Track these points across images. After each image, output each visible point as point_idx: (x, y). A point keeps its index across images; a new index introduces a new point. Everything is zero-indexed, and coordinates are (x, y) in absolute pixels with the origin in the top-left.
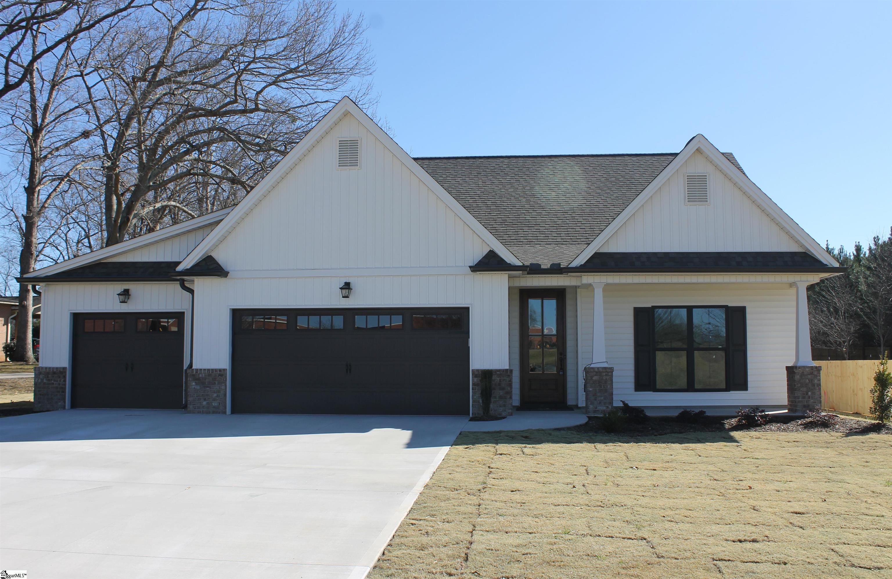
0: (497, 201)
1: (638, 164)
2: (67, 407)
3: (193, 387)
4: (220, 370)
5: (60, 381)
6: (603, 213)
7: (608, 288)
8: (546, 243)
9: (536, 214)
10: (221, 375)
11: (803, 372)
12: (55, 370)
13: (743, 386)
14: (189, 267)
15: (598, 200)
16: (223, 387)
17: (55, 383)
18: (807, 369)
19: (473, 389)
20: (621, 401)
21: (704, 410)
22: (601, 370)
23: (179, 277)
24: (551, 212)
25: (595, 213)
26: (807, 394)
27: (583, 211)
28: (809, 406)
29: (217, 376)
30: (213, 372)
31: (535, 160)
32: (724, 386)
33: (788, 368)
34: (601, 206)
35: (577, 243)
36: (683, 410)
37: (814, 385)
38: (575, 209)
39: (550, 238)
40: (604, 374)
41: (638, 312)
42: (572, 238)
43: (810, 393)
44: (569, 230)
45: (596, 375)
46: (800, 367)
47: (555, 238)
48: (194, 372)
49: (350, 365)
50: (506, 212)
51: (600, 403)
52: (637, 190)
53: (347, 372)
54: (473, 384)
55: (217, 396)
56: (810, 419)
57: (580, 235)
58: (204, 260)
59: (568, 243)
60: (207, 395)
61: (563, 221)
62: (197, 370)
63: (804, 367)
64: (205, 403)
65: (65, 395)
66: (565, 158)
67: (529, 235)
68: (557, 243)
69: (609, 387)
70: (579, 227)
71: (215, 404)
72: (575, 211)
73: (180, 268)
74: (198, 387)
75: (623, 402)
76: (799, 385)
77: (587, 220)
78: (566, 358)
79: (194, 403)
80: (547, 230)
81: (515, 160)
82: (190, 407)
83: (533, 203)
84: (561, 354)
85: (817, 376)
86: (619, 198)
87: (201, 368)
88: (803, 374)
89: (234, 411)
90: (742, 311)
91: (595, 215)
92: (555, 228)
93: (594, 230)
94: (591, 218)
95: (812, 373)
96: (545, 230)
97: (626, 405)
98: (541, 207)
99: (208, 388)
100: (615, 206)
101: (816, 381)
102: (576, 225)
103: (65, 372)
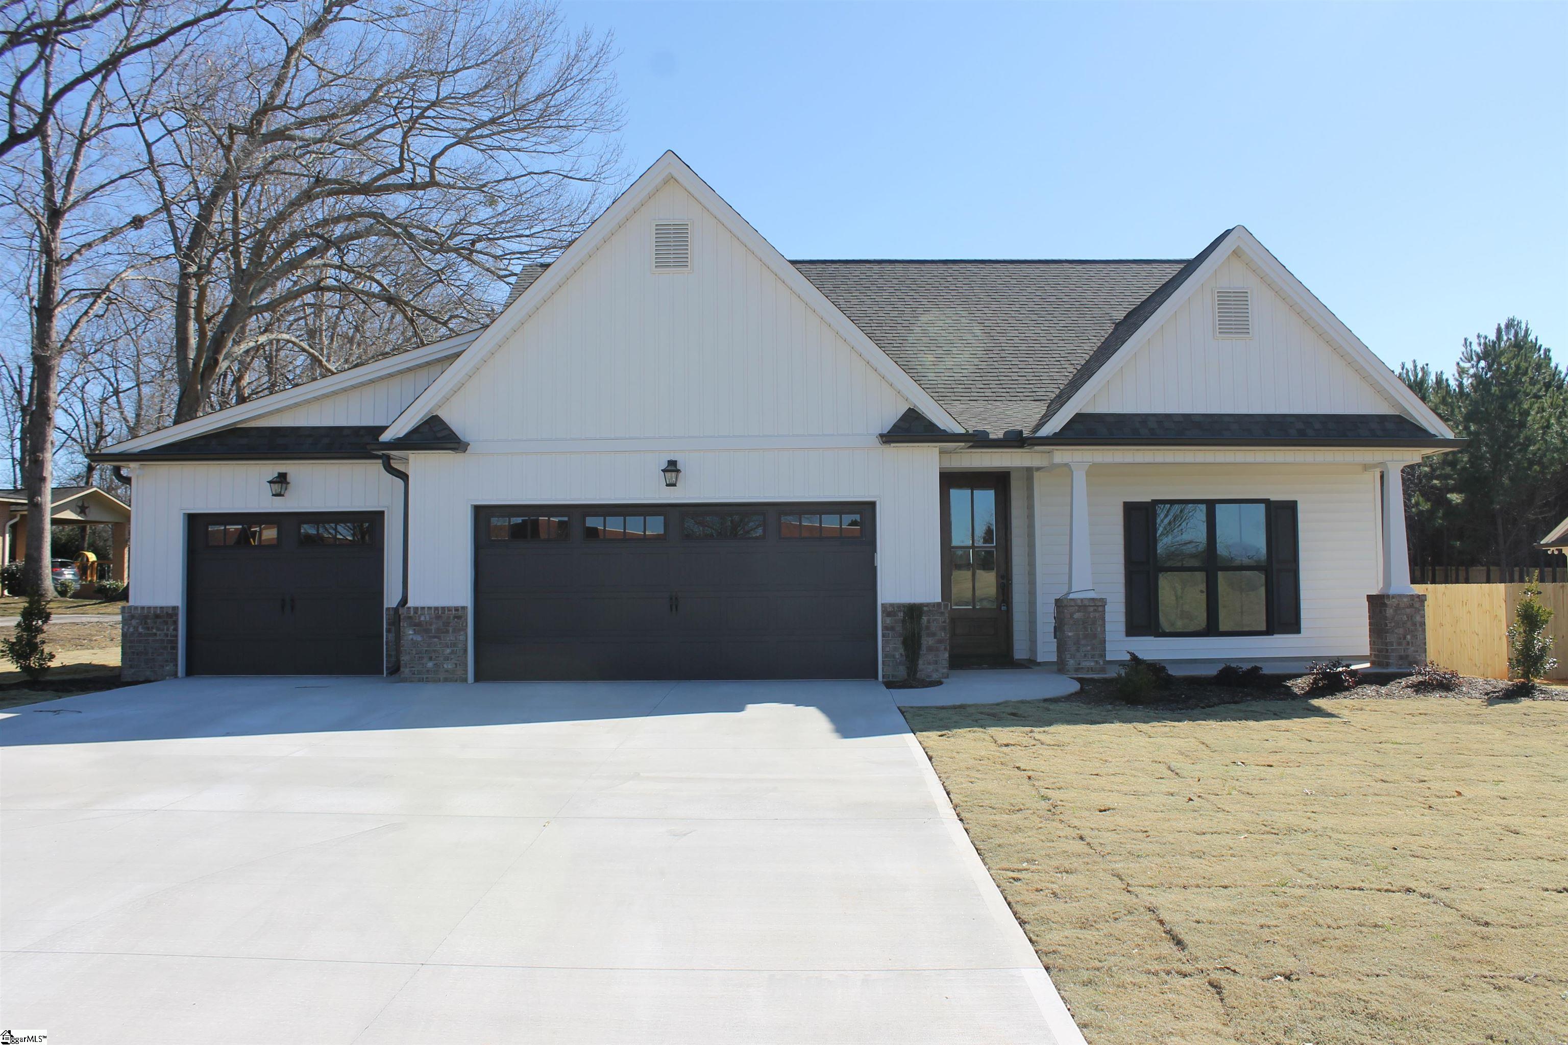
0: (875, 332)
1: (1086, 276)
2: (180, 674)
3: (411, 637)
4: (457, 609)
5: (168, 630)
6: (1050, 352)
7: (1094, 471)
8: (969, 398)
9: (943, 352)
10: (459, 617)
11: (1399, 604)
12: (159, 612)
13: (1294, 626)
14: (401, 435)
15: (1036, 332)
16: (462, 638)
17: (158, 633)
18: (1405, 600)
19: (883, 636)
20: (1128, 652)
21: (1258, 665)
22: (1087, 603)
23: (380, 453)
24: (966, 349)
25: (1037, 352)
26: (1405, 638)
27: (1017, 349)
28: (1407, 656)
29: (452, 618)
30: (443, 613)
31: (923, 267)
32: (1263, 627)
33: (1370, 598)
34: (1043, 340)
35: (1018, 398)
36: (1221, 666)
37: (1414, 624)
38: (1003, 345)
39: (973, 390)
40: (1092, 609)
41: (1130, 509)
42: (1008, 390)
43: (1409, 637)
44: (1001, 378)
45: (1079, 611)
46: (1393, 597)
47: (982, 390)
48: (412, 613)
49: (676, 598)
50: (893, 349)
51: (1085, 656)
52: (1095, 316)
53: (671, 610)
54: (885, 628)
55: (452, 652)
56: (1421, 678)
57: (1020, 386)
58: (426, 423)
59: (1004, 398)
60: (434, 651)
61: (988, 363)
62: (416, 609)
63: (1401, 596)
64: (430, 665)
65: (177, 654)
66: (969, 265)
67: (939, 386)
68: (987, 398)
69: (1099, 630)
70: (1016, 374)
71: (448, 666)
72: (1003, 348)
73: (385, 437)
74: (418, 638)
75: (1132, 654)
76: (1393, 624)
77: (1027, 363)
78: (1011, 584)
79: (411, 665)
80: (965, 378)
81: (889, 267)
82: (405, 671)
83: (934, 335)
84: (1003, 577)
85: (1419, 610)
86: (1069, 328)
87: (422, 605)
88: (1397, 608)
89: (478, 678)
90: (1290, 508)
91: (1037, 355)
92: (979, 375)
93: (1041, 378)
94: (1032, 359)
95: (1412, 606)
96: (962, 379)
97: (1134, 658)
98: (949, 342)
99: (436, 640)
100: (1066, 342)
101: (1418, 618)
102: (1010, 370)
103: (177, 615)
